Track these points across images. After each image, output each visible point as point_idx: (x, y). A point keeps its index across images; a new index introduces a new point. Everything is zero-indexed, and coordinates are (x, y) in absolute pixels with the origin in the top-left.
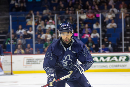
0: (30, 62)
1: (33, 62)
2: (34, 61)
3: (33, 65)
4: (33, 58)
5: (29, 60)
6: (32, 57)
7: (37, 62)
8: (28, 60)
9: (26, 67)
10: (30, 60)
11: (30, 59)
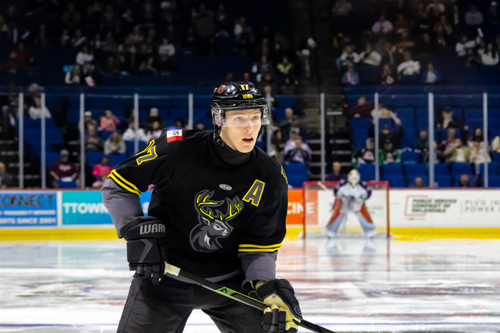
0: (421, 206)
1: (428, 208)
2: (430, 206)
3: (429, 215)
4: (430, 197)
5: (418, 201)
6: (426, 196)
7: (437, 208)
8: (416, 203)
9: (411, 219)
10: (420, 203)
11: (422, 201)
